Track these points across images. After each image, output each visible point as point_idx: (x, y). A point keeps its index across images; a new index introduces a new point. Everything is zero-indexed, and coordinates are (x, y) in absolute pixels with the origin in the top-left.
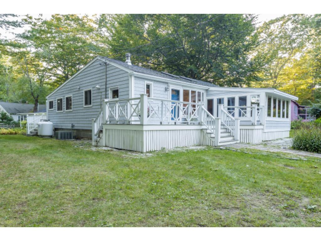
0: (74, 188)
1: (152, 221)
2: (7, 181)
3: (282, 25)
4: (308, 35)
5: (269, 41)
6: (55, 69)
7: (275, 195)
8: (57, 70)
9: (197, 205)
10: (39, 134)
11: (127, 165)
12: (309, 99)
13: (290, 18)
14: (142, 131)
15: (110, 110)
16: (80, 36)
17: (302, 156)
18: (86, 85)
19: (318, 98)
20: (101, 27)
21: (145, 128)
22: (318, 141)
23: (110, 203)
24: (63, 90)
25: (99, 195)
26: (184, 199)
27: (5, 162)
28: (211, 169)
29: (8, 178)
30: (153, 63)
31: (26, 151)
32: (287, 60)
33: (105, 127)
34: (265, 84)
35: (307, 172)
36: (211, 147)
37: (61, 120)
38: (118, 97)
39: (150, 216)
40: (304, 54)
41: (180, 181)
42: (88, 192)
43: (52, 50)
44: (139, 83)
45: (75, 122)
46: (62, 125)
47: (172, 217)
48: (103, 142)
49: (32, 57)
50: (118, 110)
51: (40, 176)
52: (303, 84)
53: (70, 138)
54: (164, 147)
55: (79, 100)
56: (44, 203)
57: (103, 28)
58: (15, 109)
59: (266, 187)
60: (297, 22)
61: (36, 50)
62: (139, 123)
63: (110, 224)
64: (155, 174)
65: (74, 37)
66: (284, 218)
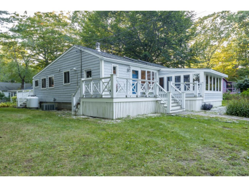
0: (67, 148)
1: (133, 171)
2: (12, 143)
3: (213, 20)
4: (233, 27)
5: (203, 32)
6: (38, 55)
7: (221, 150)
8: (39, 56)
9: (164, 158)
10: (27, 106)
11: (104, 129)
12: (234, 76)
13: (219, 15)
14: (113, 103)
15: (86, 87)
16: (57, 29)
17: (235, 120)
18: (65, 67)
19: (241, 76)
20: (74, 22)
21: (115, 100)
22: (246, 108)
23: (97, 159)
24: (46, 72)
25: (88, 153)
26: (153, 154)
27: (7, 129)
28: (169, 131)
29: (12, 141)
30: (116, 50)
31: (21, 120)
32: (218, 47)
33: (82, 100)
34: (201, 65)
35: (240, 131)
36: (164, 115)
37: (45, 95)
38: (91, 77)
39: (129, 167)
40: (230, 42)
41: (147, 140)
42: (79, 150)
43: (35, 41)
44: (108, 66)
45: (56, 97)
46: (46, 99)
47: (147, 168)
48: (81, 111)
49: (19, 46)
50: (93, 87)
51: (38, 139)
52: (229, 65)
53: (53, 109)
54: (129, 115)
55: (59, 79)
56: (46, 159)
57: (75, 23)
58: (6, 87)
59: (213, 144)
60: (224, 18)
61: (23, 40)
62: (110, 96)
63: (102, 174)
64: (127, 135)
65: (52, 30)
66: (231, 167)
